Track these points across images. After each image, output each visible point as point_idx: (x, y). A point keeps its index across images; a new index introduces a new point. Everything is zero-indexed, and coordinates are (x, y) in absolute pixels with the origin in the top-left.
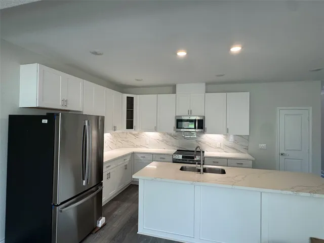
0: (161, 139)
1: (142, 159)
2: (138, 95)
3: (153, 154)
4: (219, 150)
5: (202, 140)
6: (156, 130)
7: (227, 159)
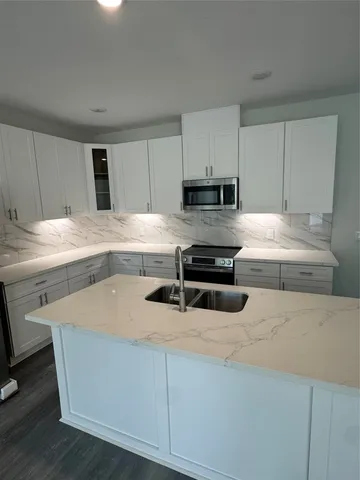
0: (163, 224)
1: (124, 262)
2: (115, 145)
3: (142, 254)
4: (270, 244)
5: (239, 226)
6: (149, 210)
7: (280, 263)
